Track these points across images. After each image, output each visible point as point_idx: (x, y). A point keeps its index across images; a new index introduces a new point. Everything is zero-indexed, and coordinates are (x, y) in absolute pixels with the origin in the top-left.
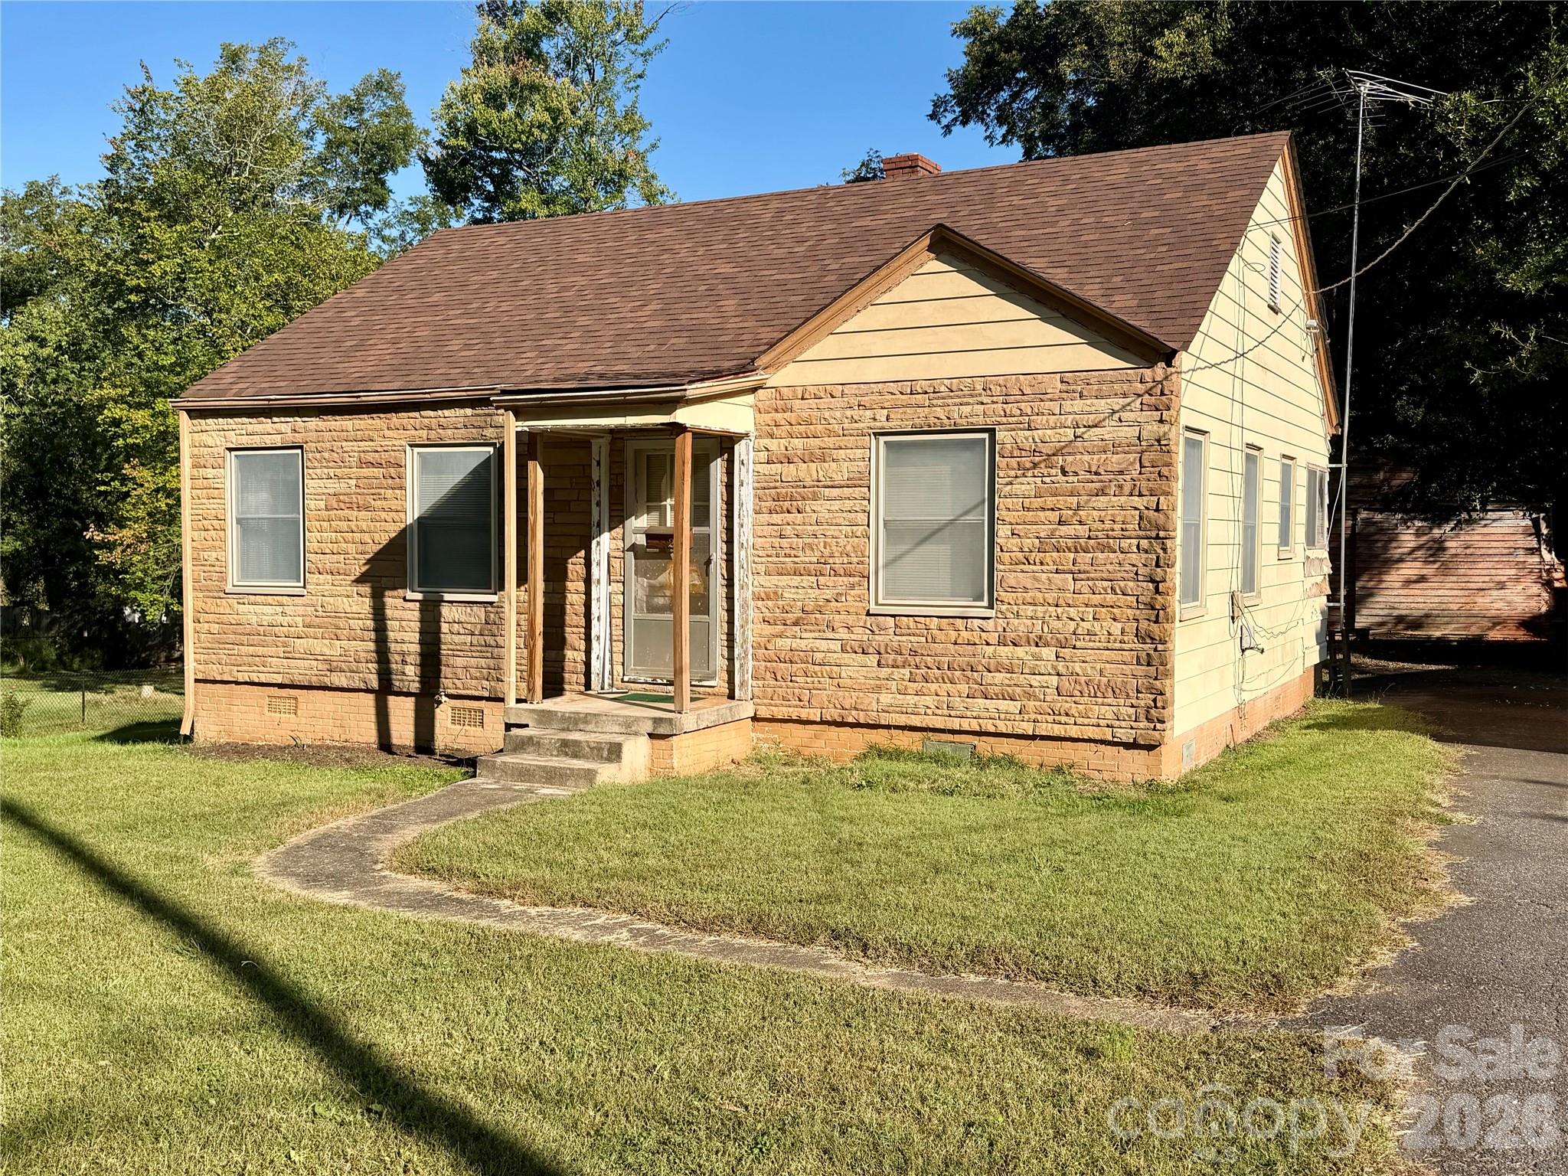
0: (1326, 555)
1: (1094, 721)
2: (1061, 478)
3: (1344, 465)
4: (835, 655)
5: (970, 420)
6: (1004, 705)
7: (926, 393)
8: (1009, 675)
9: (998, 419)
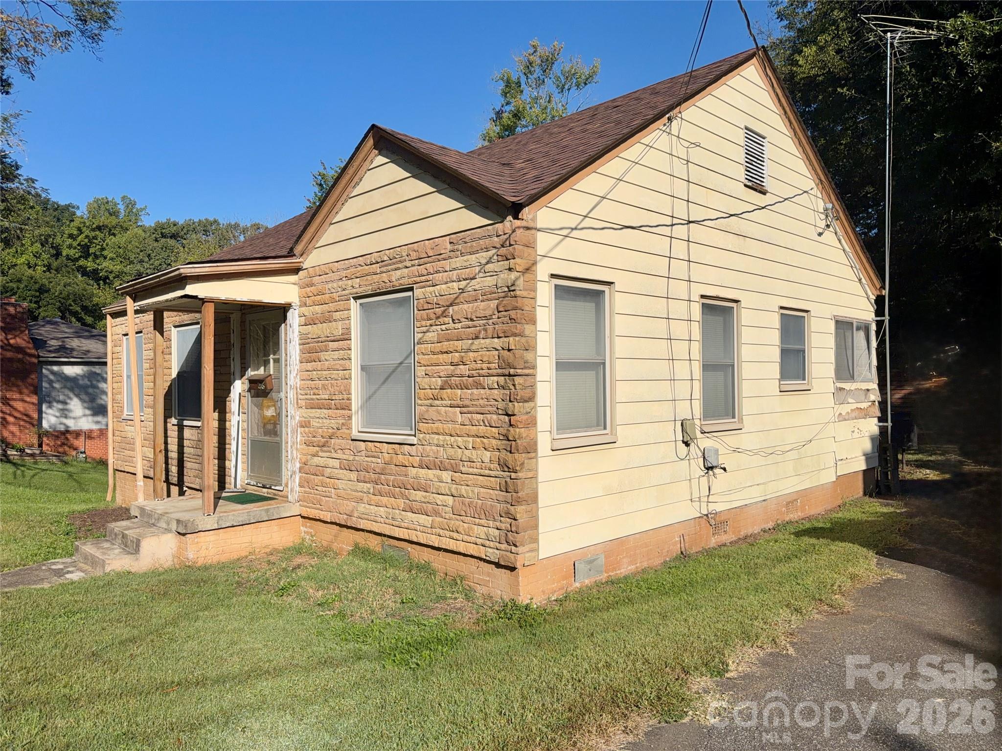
0: (876, 386)
1: (473, 539)
2: (452, 325)
3: (887, 318)
4: (336, 471)
5: (400, 282)
6: (423, 519)
7: (378, 263)
8: (425, 494)
9: (415, 279)
